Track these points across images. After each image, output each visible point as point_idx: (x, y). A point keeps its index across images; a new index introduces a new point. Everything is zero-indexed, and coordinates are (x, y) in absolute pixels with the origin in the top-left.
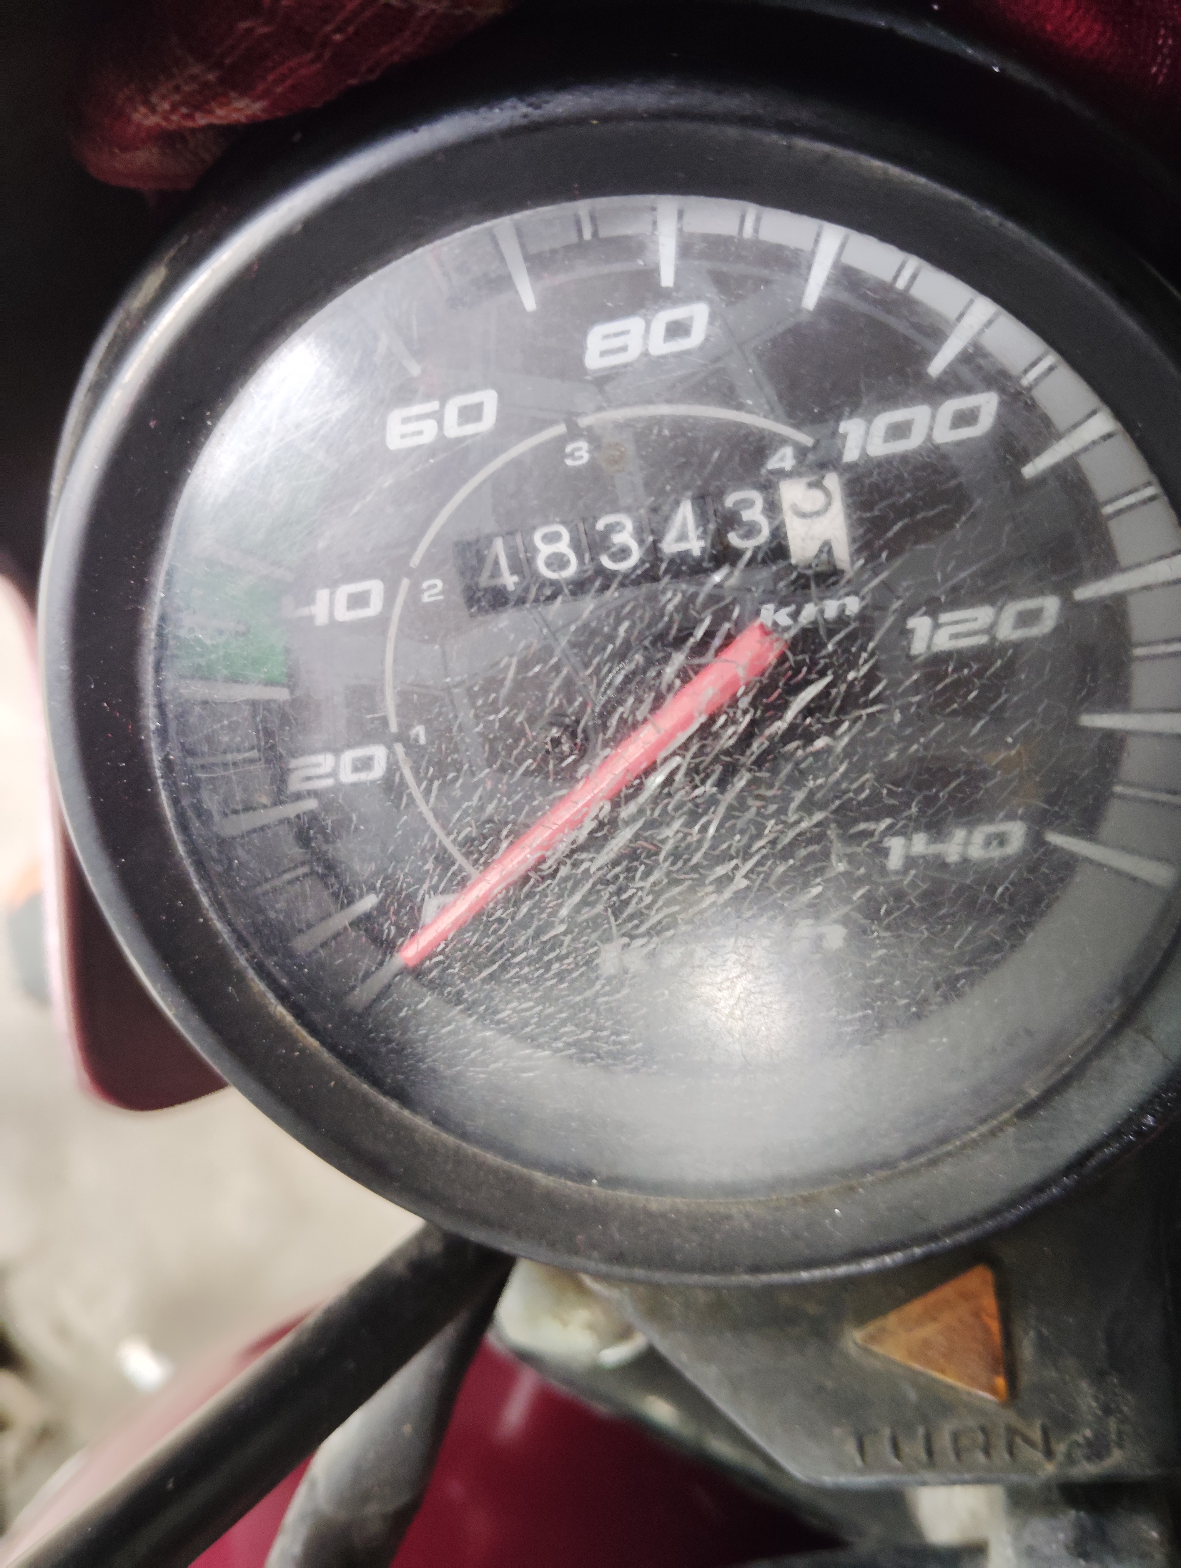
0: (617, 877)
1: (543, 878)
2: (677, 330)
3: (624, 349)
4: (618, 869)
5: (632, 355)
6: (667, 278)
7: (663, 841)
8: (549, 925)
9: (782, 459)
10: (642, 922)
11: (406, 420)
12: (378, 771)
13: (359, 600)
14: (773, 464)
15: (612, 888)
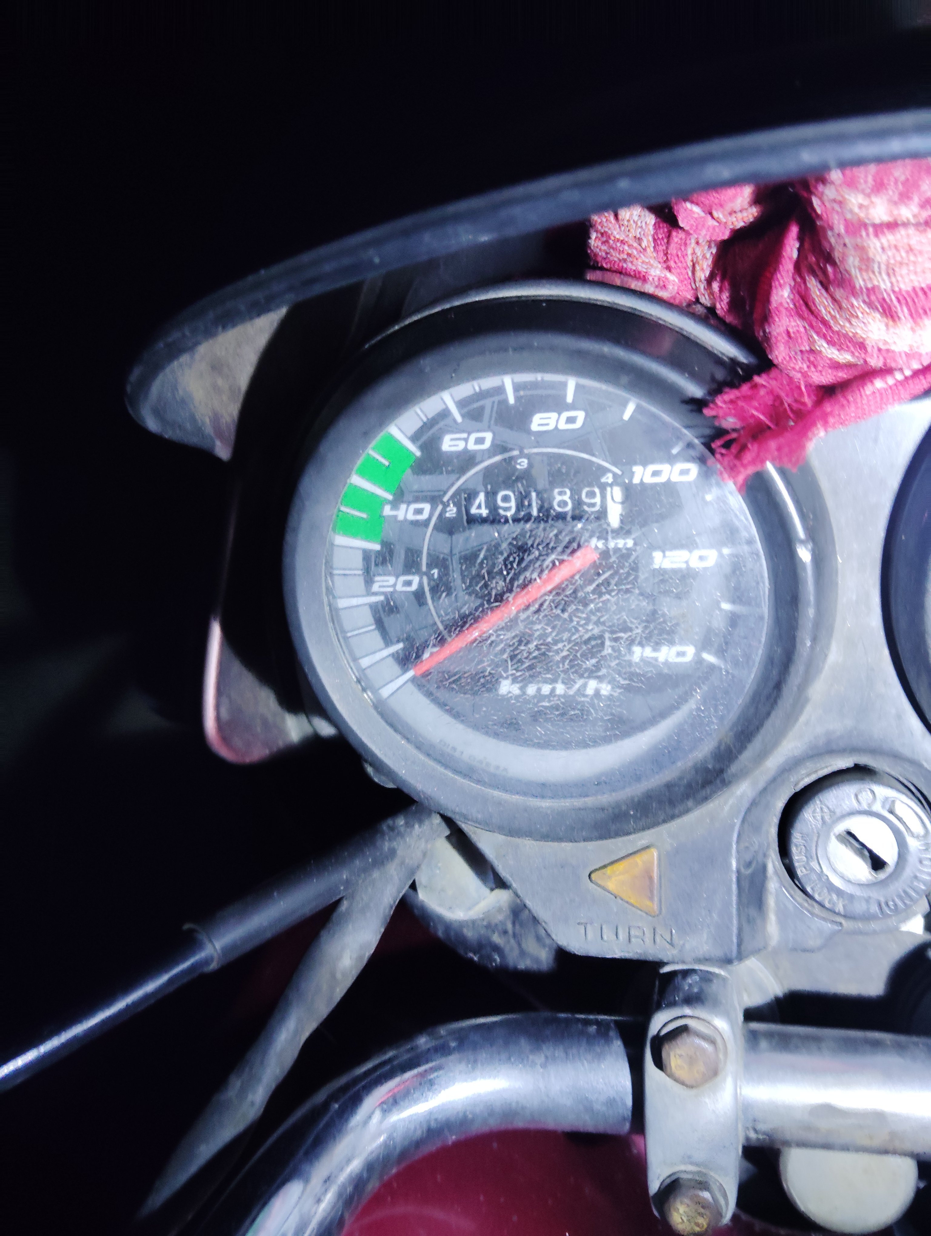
0: (514, 644)
1: (483, 640)
2: (571, 420)
3: (547, 424)
4: (514, 641)
5: (551, 427)
6: (570, 399)
7: (536, 631)
8: (481, 661)
9: (608, 478)
10: (522, 665)
11: (452, 440)
12: (414, 587)
13: (419, 512)
14: (603, 480)
15: (511, 649)
